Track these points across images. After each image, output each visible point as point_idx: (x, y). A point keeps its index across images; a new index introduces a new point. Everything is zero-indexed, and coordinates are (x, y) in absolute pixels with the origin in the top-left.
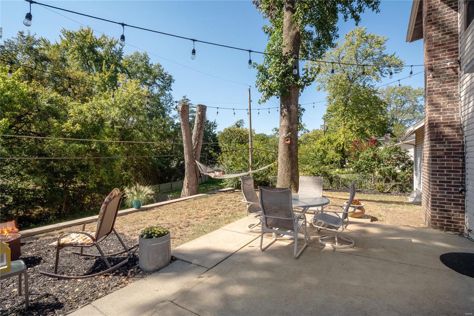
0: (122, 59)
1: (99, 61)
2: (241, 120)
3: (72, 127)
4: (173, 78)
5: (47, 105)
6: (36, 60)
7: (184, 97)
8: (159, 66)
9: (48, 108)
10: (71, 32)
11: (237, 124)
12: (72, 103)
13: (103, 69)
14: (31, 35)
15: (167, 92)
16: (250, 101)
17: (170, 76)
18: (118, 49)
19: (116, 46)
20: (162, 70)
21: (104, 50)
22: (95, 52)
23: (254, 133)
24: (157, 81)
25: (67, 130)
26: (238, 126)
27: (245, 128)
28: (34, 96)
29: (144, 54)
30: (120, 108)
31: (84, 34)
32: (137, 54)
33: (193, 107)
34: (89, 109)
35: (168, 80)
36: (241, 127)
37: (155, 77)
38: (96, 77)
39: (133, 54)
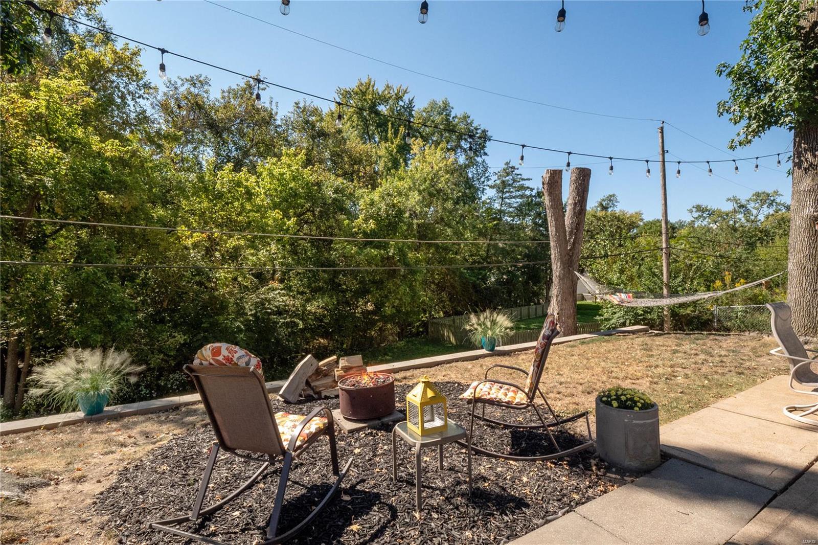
0: (413, 117)
1: (382, 124)
2: (611, 196)
3: (365, 225)
4: (489, 134)
5: (333, 196)
6: (313, 137)
7: (507, 164)
8: (466, 117)
9: (335, 200)
10: (348, 89)
11: (601, 204)
12: (361, 191)
13: (389, 135)
14: (307, 104)
15: (479, 159)
16: (663, 151)
17: (484, 131)
18: (407, 102)
19: (404, 98)
20: (471, 123)
21: (388, 107)
22: (378, 113)
23: (642, 220)
24: (463, 143)
25: (359, 229)
26: (605, 208)
27: (621, 211)
28: (319, 184)
29: (443, 103)
30: (420, 192)
31: (363, 88)
32: (433, 104)
33: (523, 179)
34: (383, 198)
35: (480, 138)
36: (610, 210)
37: (460, 138)
38: (381, 150)
39: (426, 106)
